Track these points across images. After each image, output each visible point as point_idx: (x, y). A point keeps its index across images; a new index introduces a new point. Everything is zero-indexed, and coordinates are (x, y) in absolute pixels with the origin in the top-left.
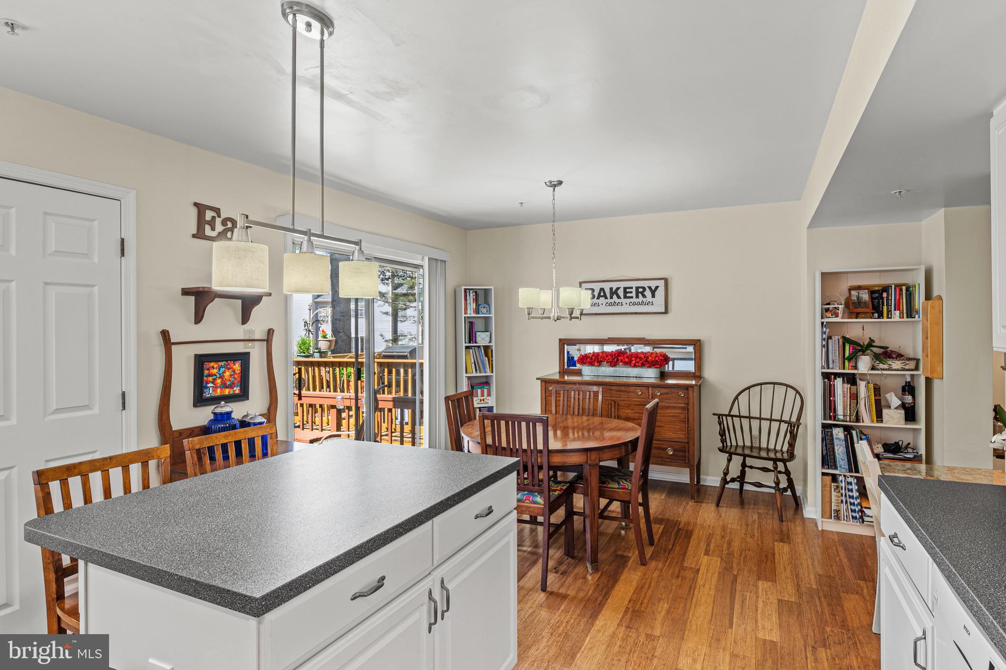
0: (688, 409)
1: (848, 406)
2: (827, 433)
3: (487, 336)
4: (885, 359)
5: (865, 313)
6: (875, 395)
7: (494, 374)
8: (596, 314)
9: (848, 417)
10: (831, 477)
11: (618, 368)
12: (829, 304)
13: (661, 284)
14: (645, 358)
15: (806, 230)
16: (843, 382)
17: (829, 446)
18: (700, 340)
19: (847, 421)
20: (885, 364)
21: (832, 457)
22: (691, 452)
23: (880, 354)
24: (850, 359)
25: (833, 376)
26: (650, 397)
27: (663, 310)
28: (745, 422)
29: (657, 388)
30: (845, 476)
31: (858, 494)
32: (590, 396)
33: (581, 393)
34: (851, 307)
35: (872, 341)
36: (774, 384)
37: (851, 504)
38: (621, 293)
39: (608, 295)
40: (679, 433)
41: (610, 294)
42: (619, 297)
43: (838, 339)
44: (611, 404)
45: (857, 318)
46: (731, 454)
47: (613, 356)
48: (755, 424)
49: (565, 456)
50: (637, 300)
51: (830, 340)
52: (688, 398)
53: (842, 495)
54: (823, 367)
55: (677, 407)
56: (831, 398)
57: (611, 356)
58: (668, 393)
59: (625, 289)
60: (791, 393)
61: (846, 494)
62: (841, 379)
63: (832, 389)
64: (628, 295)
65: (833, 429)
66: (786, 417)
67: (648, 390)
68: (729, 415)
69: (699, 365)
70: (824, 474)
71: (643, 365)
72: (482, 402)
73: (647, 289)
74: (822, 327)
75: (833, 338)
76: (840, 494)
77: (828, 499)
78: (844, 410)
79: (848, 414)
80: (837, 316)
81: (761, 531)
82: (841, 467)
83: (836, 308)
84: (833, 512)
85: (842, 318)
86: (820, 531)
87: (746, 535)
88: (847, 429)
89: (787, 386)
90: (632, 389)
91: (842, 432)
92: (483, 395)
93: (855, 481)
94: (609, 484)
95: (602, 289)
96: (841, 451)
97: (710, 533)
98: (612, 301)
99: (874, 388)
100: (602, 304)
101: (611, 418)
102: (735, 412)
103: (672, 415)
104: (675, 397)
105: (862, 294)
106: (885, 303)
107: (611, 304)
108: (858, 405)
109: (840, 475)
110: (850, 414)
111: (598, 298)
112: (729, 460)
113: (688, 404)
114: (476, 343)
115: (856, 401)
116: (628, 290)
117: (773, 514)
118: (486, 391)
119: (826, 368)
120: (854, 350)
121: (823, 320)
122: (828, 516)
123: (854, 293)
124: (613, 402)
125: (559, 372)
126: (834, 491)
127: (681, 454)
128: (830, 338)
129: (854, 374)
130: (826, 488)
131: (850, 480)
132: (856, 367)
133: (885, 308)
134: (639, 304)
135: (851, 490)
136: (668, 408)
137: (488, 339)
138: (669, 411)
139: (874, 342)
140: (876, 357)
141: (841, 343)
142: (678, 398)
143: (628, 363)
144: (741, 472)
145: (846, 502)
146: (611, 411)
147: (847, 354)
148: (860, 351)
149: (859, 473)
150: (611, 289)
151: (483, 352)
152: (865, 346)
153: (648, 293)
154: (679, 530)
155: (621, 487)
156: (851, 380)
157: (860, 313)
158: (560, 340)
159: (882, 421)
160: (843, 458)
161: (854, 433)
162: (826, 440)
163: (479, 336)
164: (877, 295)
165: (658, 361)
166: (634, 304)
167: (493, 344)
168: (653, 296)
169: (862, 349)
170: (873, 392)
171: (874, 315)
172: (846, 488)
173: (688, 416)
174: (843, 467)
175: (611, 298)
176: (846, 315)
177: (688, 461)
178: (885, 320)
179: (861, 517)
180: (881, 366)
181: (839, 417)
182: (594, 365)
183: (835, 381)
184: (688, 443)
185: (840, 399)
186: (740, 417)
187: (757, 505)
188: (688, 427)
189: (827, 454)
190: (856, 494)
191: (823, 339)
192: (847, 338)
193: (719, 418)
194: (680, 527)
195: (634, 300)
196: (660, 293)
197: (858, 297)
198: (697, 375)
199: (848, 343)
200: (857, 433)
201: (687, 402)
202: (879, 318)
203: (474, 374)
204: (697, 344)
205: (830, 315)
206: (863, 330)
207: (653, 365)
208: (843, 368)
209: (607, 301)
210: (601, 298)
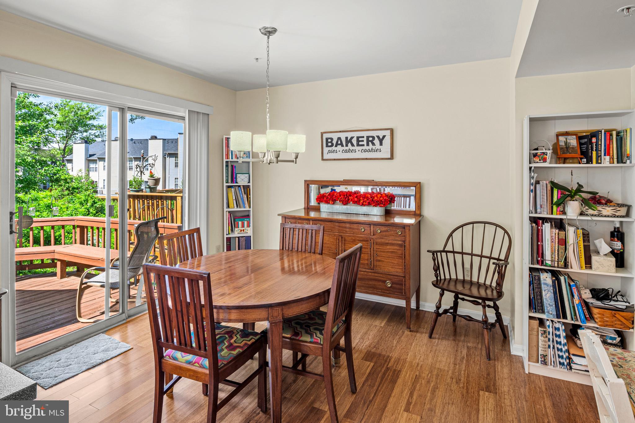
0: (405, 246)
1: (556, 251)
2: (535, 277)
3: (246, 177)
4: (594, 205)
5: (573, 158)
6: (584, 241)
7: (251, 209)
8: (335, 160)
9: (556, 263)
10: (538, 321)
11: (348, 206)
12: (537, 149)
13: (388, 133)
14: (371, 198)
15: (515, 79)
16: (551, 225)
17: (536, 290)
18: (420, 183)
19: (554, 267)
20: (595, 210)
21: (539, 301)
22: (407, 285)
23: (589, 200)
24: (558, 205)
25: (541, 221)
26: (372, 234)
27: (389, 157)
28: (458, 257)
29: (378, 226)
30: (552, 321)
31: (565, 341)
34: (559, 152)
35: (580, 186)
36: (485, 223)
37: (558, 349)
38: (354, 141)
39: (344, 143)
40: (397, 267)
41: (346, 142)
42: (353, 145)
43: (546, 185)
44: (339, 239)
45: (564, 163)
46: (443, 290)
47: (345, 195)
48: (467, 258)
49: (243, 312)
50: (367, 148)
51: (538, 185)
52: (405, 236)
53: (549, 340)
54: (531, 212)
55: (395, 244)
56: (539, 243)
57: (343, 195)
58: (387, 231)
59: (358, 138)
60: (500, 232)
61: (553, 339)
62: (549, 224)
63: (540, 233)
64: (360, 143)
65: (541, 274)
66: (495, 255)
67: (370, 227)
68: (444, 251)
69: (419, 205)
70: (531, 318)
71: (369, 204)
72: (242, 232)
73: (376, 138)
74: (530, 172)
75: (541, 183)
76: (547, 339)
77: (534, 343)
78: (551, 255)
79: (556, 260)
80: (545, 160)
81: (468, 373)
82: (548, 312)
83: (544, 153)
84: (540, 357)
85: (550, 163)
86: (526, 374)
87: (453, 379)
88: (555, 274)
89: (497, 225)
90: (355, 226)
91: (549, 278)
92: (243, 226)
93: (563, 328)
94: (302, 336)
95: (339, 139)
96: (549, 297)
97: (416, 375)
98: (347, 148)
99: (583, 234)
100: (339, 151)
102: (449, 248)
103: (390, 250)
104: (393, 235)
105: (571, 139)
106: (595, 148)
107: (346, 151)
108: (567, 252)
109: (548, 320)
110: (558, 259)
111: (336, 146)
112: (442, 295)
113: (404, 242)
114: (237, 183)
115: (564, 246)
116: (360, 139)
117: (481, 349)
118: (246, 223)
119: (534, 212)
120: (561, 195)
121: (531, 165)
122: (535, 360)
123: (562, 139)
124: (340, 237)
125: (304, 208)
126: (541, 336)
127: (398, 286)
128: (538, 182)
129: (561, 220)
130: (533, 332)
131: (557, 325)
132: (564, 213)
133: (594, 153)
134: (369, 151)
135: (559, 336)
136: (387, 244)
137: (247, 180)
138: (388, 247)
139: (582, 187)
140: (584, 202)
141: (549, 188)
142: (396, 236)
143: (357, 202)
144: (454, 303)
145: (554, 348)
146: (339, 245)
147: (555, 199)
148: (568, 196)
149: (567, 319)
150: (347, 138)
151: (243, 190)
152: (574, 191)
153: (377, 141)
154: (388, 369)
155: (313, 340)
156: (560, 225)
157: (568, 158)
158: (305, 181)
159: (591, 268)
160: (551, 304)
161: (562, 278)
162: (533, 284)
163: (239, 177)
164: (586, 140)
165: (382, 201)
166: (365, 151)
167: (251, 184)
168: (381, 144)
169: (571, 194)
170: (581, 239)
171: (583, 160)
172: (554, 334)
173: (405, 253)
174: (551, 313)
175: (347, 146)
176: (554, 160)
177: (405, 293)
178: (594, 164)
179: (569, 364)
180: (590, 212)
181: (547, 262)
182: (329, 203)
183: (544, 226)
184: (404, 277)
185: (548, 244)
186: (454, 252)
187: (468, 336)
188: (405, 263)
189: (534, 298)
190: (563, 341)
191: (531, 184)
192: (555, 183)
193: (433, 254)
194: (390, 365)
195: (365, 147)
196: (387, 141)
197: (566, 143)
198: (418, 214)
199: (555, 188)
200: (565, 279)
201: (404, 240)
202: (587, 163)
203: (236, 209)
204: (418, 186)
205: (538, 160)
206: (572, 175)
207: (378, 204)
208: (551, 213)
209: (343, 148)
210: (338, 146)
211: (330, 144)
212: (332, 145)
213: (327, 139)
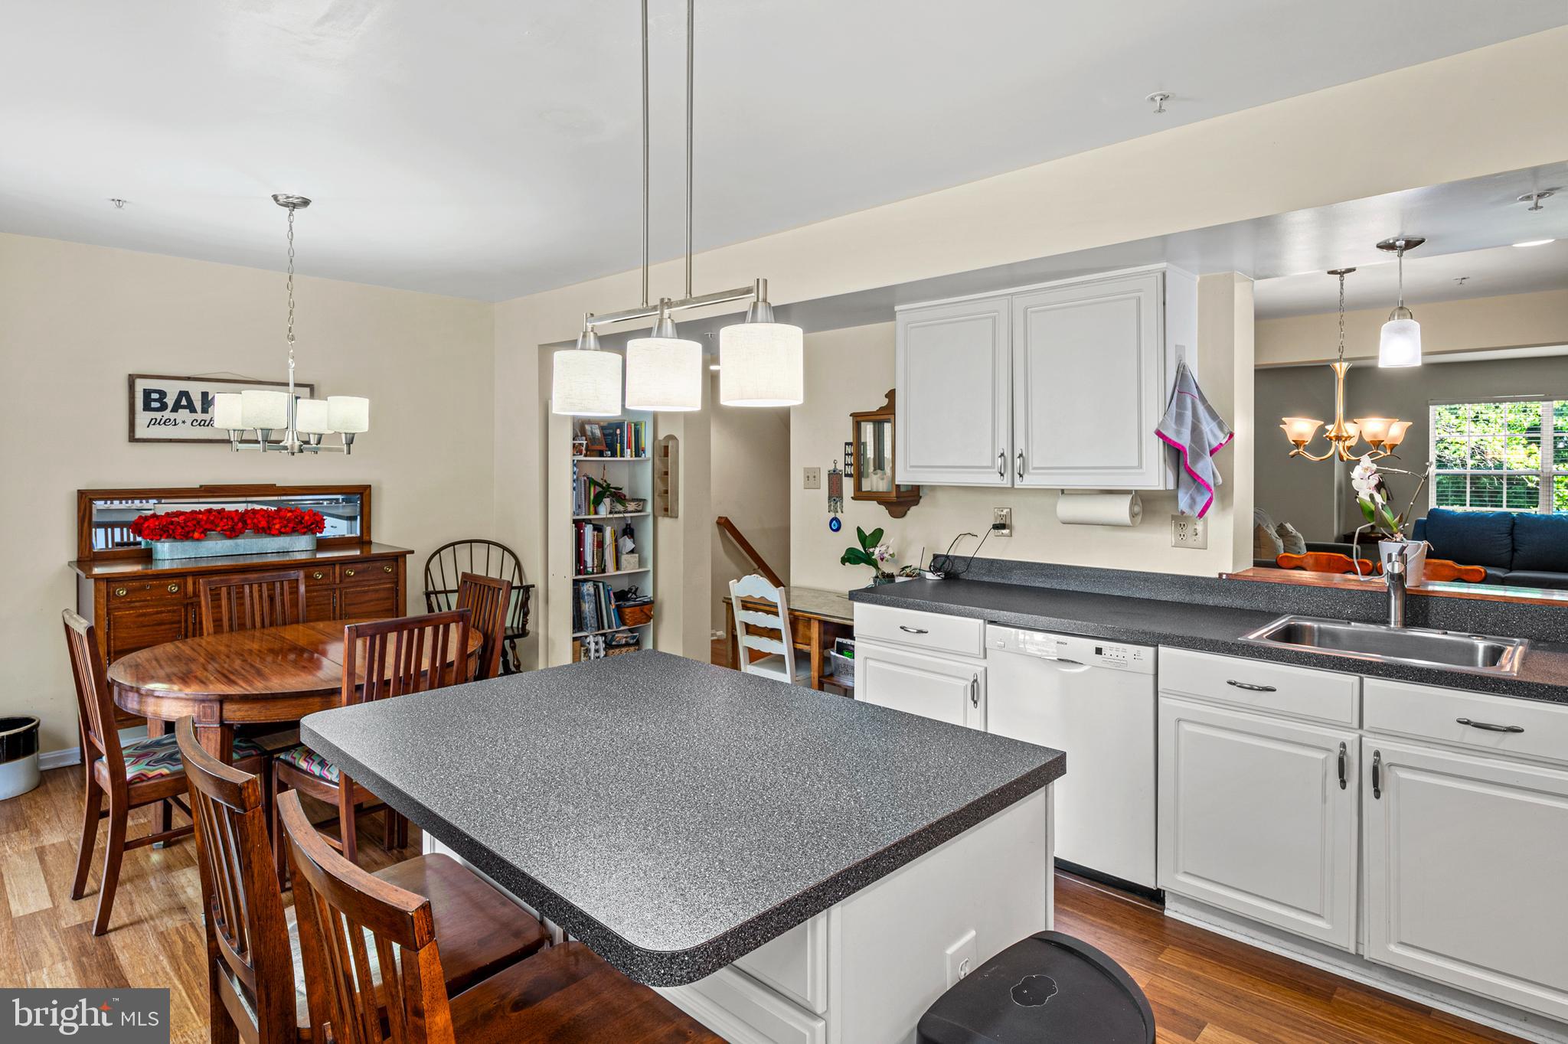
0: (397, 591)
1: (596, 556)
5: (599, 451)
8: (171, 441)
9: (596, 568)
10: (581, 641)
16: (591, 529)
18: (370, 486)
19: (595, 574)
23: (614, 496)
24: (595, 503)
25: (583, 523)
26: (338, 581)
29: (348, 565)
30: (593, 636)
32: (282, 588)
33: (264, 586)
35: (610, 482)
36: (471, 542)
39: (198, 406)
41: (203, 404)
43: (585, 481)
51: (578, 482)
52: (397, 574)
54: (574, 514)
55: (381, 589)
56: (581, 549)
58: (366, 570)
62: (591, 525)
63: (582, 538)
65: (582, 585)
67: (334, 568)
69: (366, 527)
70: (574, 639)
74: (573, 466)
75: (581, 479)
78: (592, 561)
79: (596, 565)
80: (581, 453)
82: (591, 626)
83: (580, 444)
85: (584, 456)
88: (596, 582)
91: (590, 587)
93: (603, 639)
95: (184, 394)
96: (591, 609)
100: (184, 422)
101: (334, 619)
103: (372, 603)
104: (378, 575)
105: (595, 428)
106: (618, 441)
107: (203, 423)
108: (604, 554)
109: (587, 636)
111: (175, 410)
113: (397, 583)
115: (602, 549)
120: (597, 493)
121: (574, 458)
125: (79, 561)
131: (597, 639)
132: (597, 512)
133: (618, 446)
136: (366, 593)
138: (367, 598)
140: (612, 499)
141: (587, 484)
142: (383, 576)
147: (592, 498)
148: (601, 493)
149: (605, 629)
150: (205, 394)
152: (605, 488)
158: (79, 492)
159: (620, 569)
160: (592, 615)
162: (576, 601)
164: (609, 431)
169: (603, 491)
171: (608, 453)
173: (397, 601)
178: (618, 459)
180: (618, 508)
181: (588, 569)
183: (585, 528)
185: (590, 549)
189: (578, 615)
191: (574, 481)
192: (591, 479)
197: (592, 433)
198: (365, 540)
199: (592, 484)
200: (603, 585)
201: (395, 580)
202: (612, 456)
204: (366, 493)
206: (602, 469)
207: (299, 530)
208: (590, 514)
209: (194, 416)
210: (180, 410)
211: (155, 405)
212: (163, 407)
213: (147, 393)
